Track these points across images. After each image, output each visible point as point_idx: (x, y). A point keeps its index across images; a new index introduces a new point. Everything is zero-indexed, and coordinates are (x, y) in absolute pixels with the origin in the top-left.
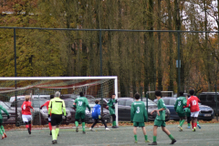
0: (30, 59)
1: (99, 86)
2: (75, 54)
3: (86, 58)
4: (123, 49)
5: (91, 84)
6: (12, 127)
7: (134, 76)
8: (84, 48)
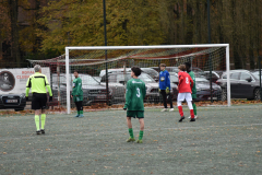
0: (124, 24)
1: (207, 55)
2: (178, 17)
3: (192, 22)
4: (238, 10)
5: (197, 54)
6: (102, 107)
7: (251, 43)
8: (189, 9)
